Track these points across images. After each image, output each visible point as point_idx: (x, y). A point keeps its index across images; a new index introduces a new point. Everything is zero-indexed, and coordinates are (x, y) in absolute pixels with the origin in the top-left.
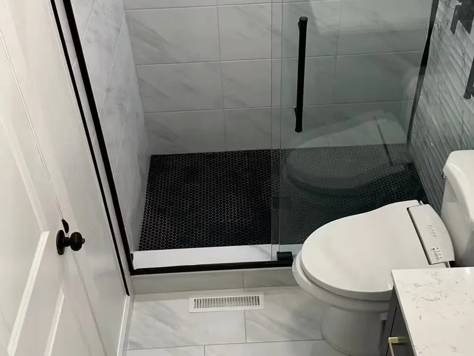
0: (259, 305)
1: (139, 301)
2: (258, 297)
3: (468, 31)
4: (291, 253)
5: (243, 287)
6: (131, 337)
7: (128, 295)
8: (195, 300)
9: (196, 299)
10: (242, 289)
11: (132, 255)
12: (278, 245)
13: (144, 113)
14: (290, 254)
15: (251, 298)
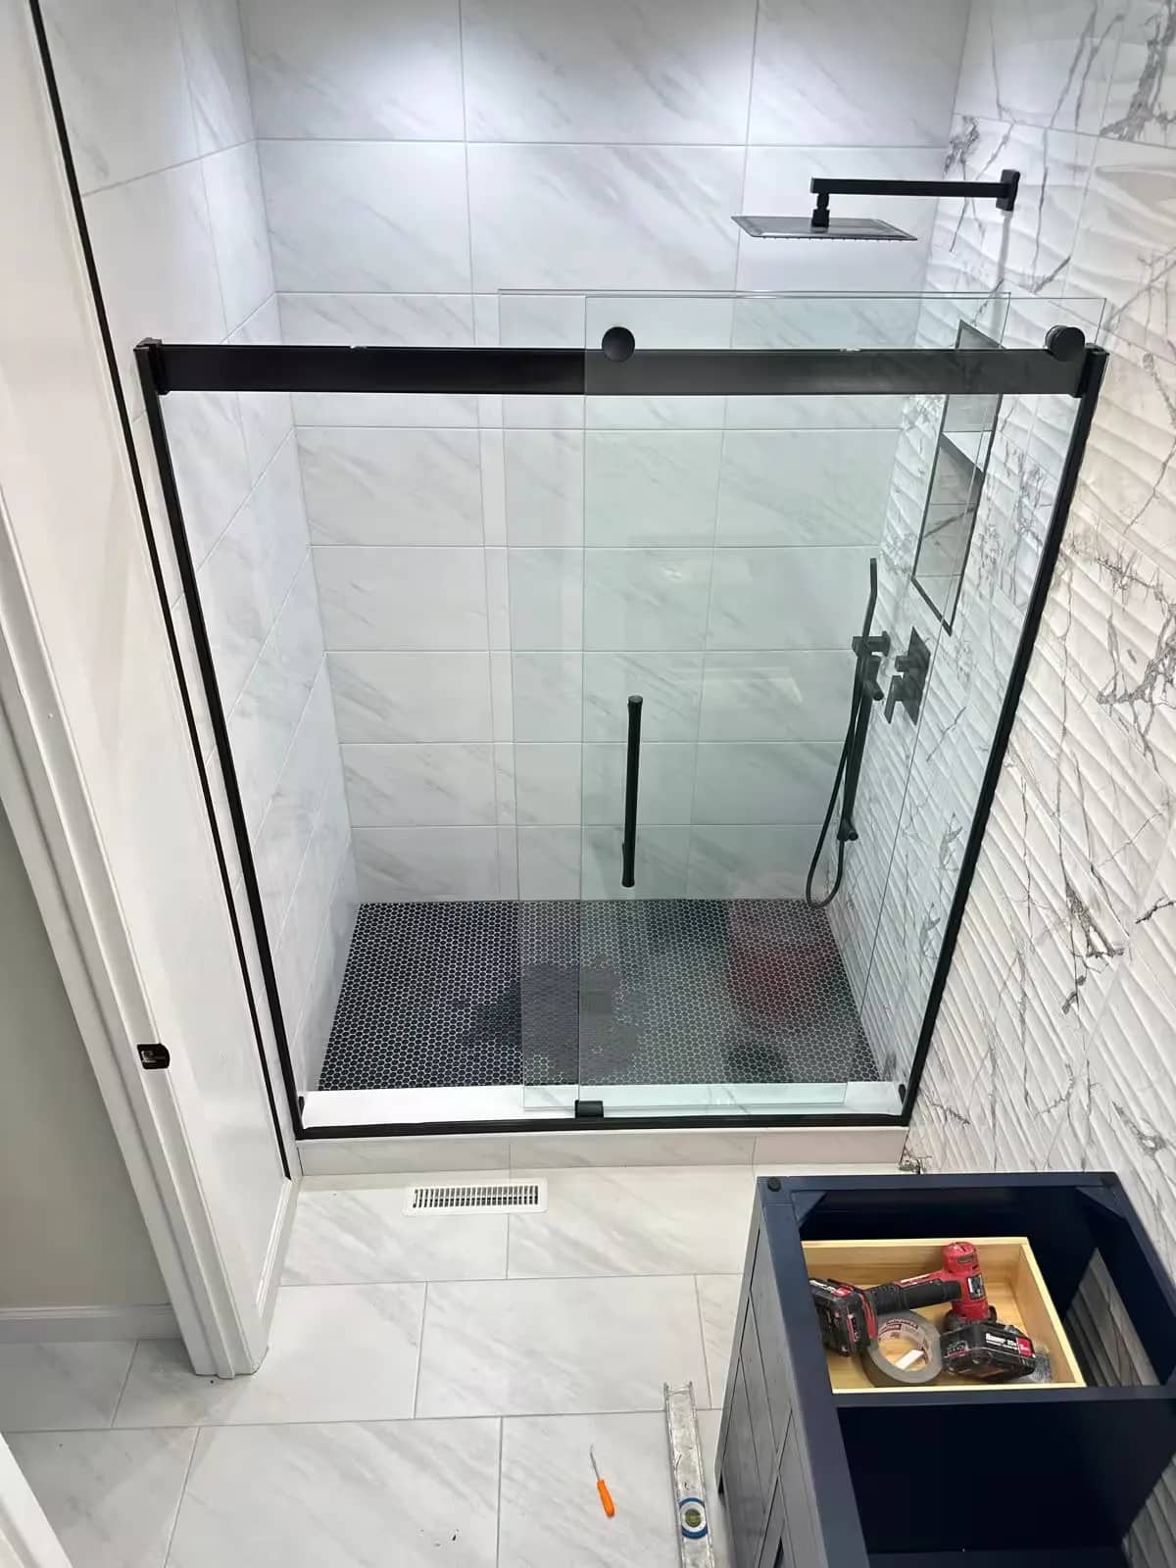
0: (536, 1202)
1: (309, 1189)
2: (537, 1188)
3: (912, 717)
4: (601, 1103)
5: (510, 1168)
6: (288, 1262)
7: (290, 1178)
8: (416, 1192)
9: (419, 1189)
10: (508, 1171)
11: (301, 1098)
12: (576, 1086)
13: (352, 827)
14: (598, 1107)
15: (523, 1189)
